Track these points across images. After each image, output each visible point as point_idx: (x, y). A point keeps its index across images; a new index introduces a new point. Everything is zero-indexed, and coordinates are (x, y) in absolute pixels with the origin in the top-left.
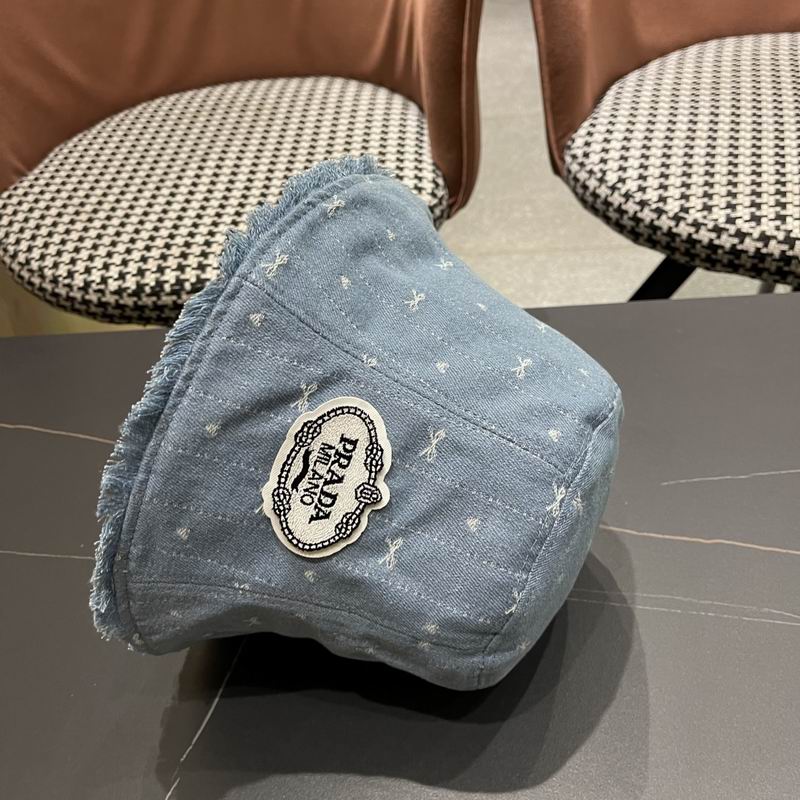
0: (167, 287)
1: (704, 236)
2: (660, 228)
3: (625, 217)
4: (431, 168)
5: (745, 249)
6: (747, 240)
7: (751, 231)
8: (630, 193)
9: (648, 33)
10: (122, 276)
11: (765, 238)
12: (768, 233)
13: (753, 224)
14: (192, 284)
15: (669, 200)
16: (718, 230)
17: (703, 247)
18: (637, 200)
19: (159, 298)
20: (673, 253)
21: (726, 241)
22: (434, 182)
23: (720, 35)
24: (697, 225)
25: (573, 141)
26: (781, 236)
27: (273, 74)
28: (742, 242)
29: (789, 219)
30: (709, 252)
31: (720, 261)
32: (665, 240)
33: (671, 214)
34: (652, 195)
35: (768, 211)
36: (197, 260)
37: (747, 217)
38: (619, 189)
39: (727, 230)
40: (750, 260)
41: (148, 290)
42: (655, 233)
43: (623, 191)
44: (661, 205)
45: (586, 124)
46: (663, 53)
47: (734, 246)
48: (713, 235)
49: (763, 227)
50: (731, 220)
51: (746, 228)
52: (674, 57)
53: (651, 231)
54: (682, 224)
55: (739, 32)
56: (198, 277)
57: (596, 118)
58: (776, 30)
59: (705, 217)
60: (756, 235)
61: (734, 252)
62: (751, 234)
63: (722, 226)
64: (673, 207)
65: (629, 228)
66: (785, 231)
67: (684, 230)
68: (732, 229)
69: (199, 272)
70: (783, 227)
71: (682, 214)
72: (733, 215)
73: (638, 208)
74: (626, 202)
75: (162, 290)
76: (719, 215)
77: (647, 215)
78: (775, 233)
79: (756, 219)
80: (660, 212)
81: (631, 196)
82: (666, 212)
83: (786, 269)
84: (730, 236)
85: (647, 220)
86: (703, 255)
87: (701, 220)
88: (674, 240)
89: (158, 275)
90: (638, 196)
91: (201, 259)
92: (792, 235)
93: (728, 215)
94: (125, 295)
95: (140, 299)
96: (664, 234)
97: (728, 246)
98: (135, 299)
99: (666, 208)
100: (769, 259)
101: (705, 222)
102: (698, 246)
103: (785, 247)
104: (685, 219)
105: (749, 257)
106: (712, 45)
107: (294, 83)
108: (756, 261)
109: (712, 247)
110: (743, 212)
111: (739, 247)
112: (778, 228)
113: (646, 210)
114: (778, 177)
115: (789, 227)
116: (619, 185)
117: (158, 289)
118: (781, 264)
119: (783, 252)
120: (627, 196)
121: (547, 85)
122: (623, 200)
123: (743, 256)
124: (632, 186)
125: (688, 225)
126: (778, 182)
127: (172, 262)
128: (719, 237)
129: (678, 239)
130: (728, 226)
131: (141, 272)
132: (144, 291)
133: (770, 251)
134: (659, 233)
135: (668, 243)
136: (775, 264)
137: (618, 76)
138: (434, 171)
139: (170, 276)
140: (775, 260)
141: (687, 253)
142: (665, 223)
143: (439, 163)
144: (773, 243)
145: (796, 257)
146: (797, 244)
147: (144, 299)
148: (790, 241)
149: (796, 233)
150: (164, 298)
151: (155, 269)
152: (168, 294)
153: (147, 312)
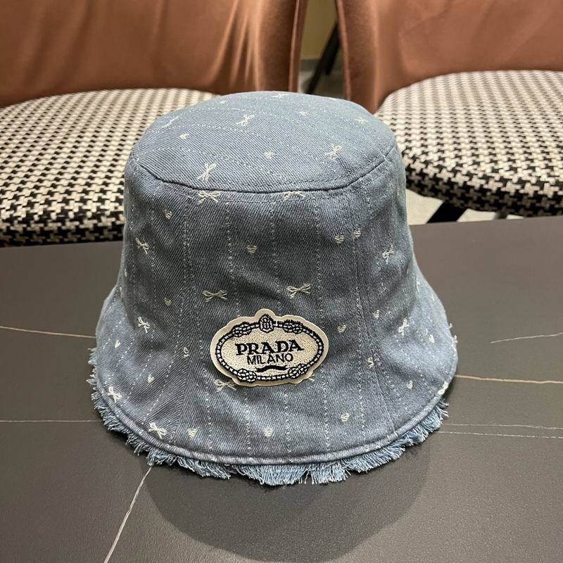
0: (53, 216)
1: (476, 182)
2: (441, 179)
3: (414, 173)
5: (507, 190)
6: (509, 184)
7: (511, 177)
8: (416, 156)
10: (13, 207)
11: (522, 182)
12: (524, 179)
13: (512, 172)
14: (75, 213)
15: (447, 160)
16: (487, 178)
17: (476, 191)
18: (423, 160)
19: (46, 225)
20: (451, 199)
21: (493, 186)
23: (455, 72)
24: (470, 175)
26: (534, 180)
28: (505, 186)
29: (537, 169)
30: (480, 195)
31: (488, 202)
32: (444, 188)
33: (450, 169)
34: (433, 157)
35: (521, 164)
36: (79, 195)
37: (507, 168)
38: (408, 154)
39: (493, 177)
40: (511, 199)
41: (36, 218)
42: (437, 184)
43: (411, 155)
44: (441, 163)
46: (418, 80)
47: (499, 189)
48: (483, 182)
49: (520, 175)
51: (507, 175)
53: (434, 183)
54: (459, 175)
56: (80, 208)
58: (493, 69)
59: (475, 169)
60: (515, 180)
61: (499, 193)
62: (511, 180)
63: (489, 175)
64: (450, 163)
65: (416, 182)
66: (536, 176)
67: (460, 179)
68: (497, 177)
69: (81, 204)
70: (534, 174)
71: (458, 168)
72: (496, 167)
73: (423, 166)
74: (414, 163)
75: (49, 217)
76: (486, 168)
77: (431, 171)
78: (529, 178)
79: (515, 170)
80: (440, 168)
81: (417, 158)
82: (446, 167)
83: (538, 205)
84: (496, 181)
85: (431, 175)
86: (475, 198)
87: (473, 172)
88: (452, 188)
89: (46, 206)
90: (423, 158)
91: (83, 195)
92: (542, 179)
93: (492, 167)
94: (16, 222)
95: (29, 225)
96: (445, 184)
97: (494, 189)
98: (25, 226)
99: (445, 165)
100: (525, 197)
101: (476, 172)
102: (472, 191)
103: (537, 188)
104: (460, 171)
105: (511, 197)
107: (150, 92)
108: (515, 200)
109: (482, 190)
110: (503, 165)
111: (503, 189)
112: (530, 175)
113: (430, 167)
114: (522, 144)
115: (539, 175)
116: (407, 151)
117: (45, 217)
118: (534, 201)
119: (536, 192)
120: (414, 158)
122: (411, 161)
123: (506, 196)
124: (417, 151)
125: (463, 175)
126: (523, 147)
127: (58, 197)
128: (487, 183)
129: (456, 187)
130: (493, 175)
131: (30, 204)
132: (33, 219)
133: (526, 192)
134: (441, 183)
135: (448, 191)
136: (530, 201)
139: (56, 208)
140: (530, 198)
141: (463, 197)
142: (445, 175)
144: (528, 185)
145: (545, 196)
146: (546, 185)
147: (33, 225)
148: (540, 184)
149: (544, 178)
150: (50, 225)
151: (43, 202)
152: (54, 221)
153: (35, 237)
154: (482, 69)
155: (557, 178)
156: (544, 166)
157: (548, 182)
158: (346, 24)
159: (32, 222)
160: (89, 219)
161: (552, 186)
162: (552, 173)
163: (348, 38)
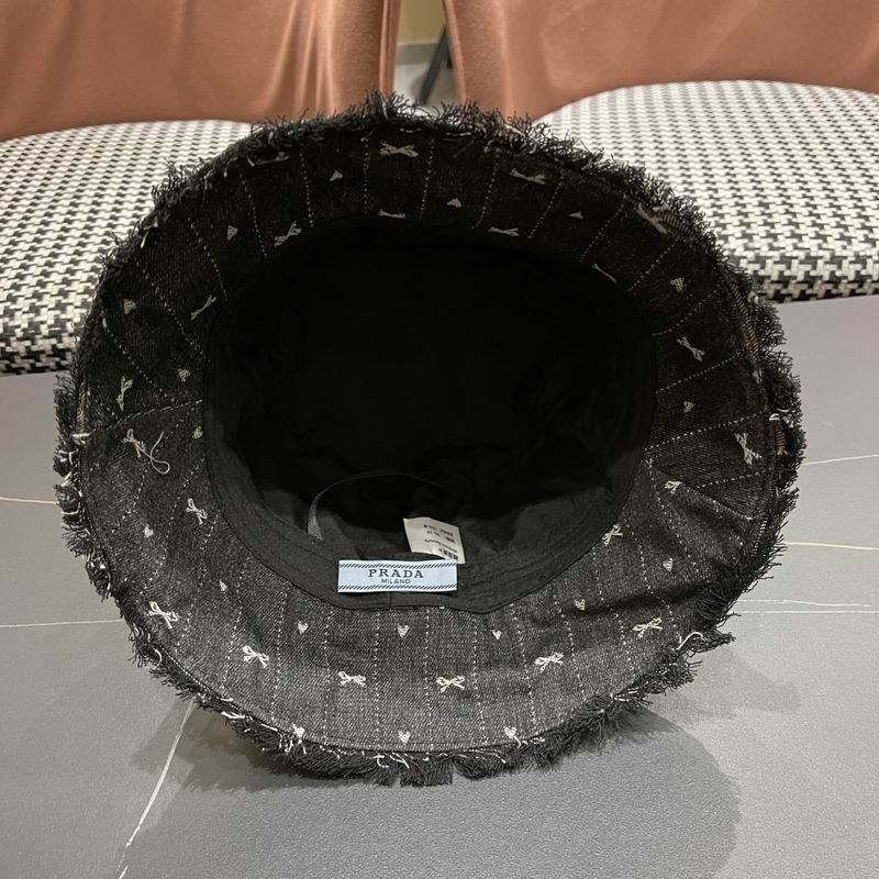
0: (44, 329)
19: (34, 343)
23: (627, 84)
27: (150, 117)
29: (730, 238)
41: (19, 333)
46: (575, 98)
75: (38, 332)
89: (32, 315)
95: (8, 344)
114: (712, 201)
115: (733, 247)
117: (32, 331)
126: (713, 206)
127: (49, 301)
131: (9, 313)
132: (14, 335)
139: (48, 317)
146: (743, 262)
147: (14, 344)
149: (740, 252)
150: (40, 342)
151: (27, 309)
152: (45, 337)
153: (18, 360)
154: (664, 80)
155: (757, 251)
156: (739, 235)
157: (745, 258)
158: (459, 28)
159: (12, 339)
161: (750, 262)
162: (751, 245)
163: (463, 49)
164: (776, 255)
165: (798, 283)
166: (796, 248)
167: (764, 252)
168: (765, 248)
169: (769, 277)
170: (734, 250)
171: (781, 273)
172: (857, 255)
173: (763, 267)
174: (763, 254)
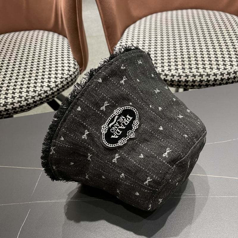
4: (73, 59)
5: (168, 79)
6: (168, 77)
7: (169, 74)
9: (135, 13)
11: (173, 76)
12: (174, 74)
13: (169, 71)
22: (74, 64)
23: (156, 12)
25: (116, 48)
26: (177, 75)
27: (20, 30)
28: (167, 77)
35: (173, 67)
39: (162, 74)
45: (119, 42)
46: (140, 18)
49: (172, 72)
50: (163, 71)
51: (167, 73)
52: (143, 19)
55: (162, 11)
57: (122, 40)
58: (172, 10)
60: (170, 75)
61: (165, 80)
63: (161, 73)
66: (178, 73)
68: (164, 73)
70: (177, 72)
72: (163, 69)
78: (175, 74)
79: (170, 70)
83: (180, 84)
92: (180, 74)
93: (162, 69)
97: (163, 78)
100: (175, 82)
105: (169, 81)
106: (154, 15)
108: (171, 82)
110: (166, 68)
112: (176, 72)
114: (175, 57)
115: (179, 72)
118: (178, 83)
119: (178, 79)
121: (106, 31)
130: (162, 73)
133: (175, 80)
137: (128, 26)
138: (74, 60)
140: (176, 82)
143: (75, 58)
144: (175, 77)
145: (182, 81)
146: (182, 77)
148: (180, 76)
149: (181, 74)
156: (181, 68)
160: (2, 107)
161: (184, 77)
162: (184, 71)
163: (103, 12)
164: (191, 74)
165: (198, 82)
166: (197, 72)
167: (188, 73)
168: (188, 72)
169: (190, 81)
170: (180, 73)
171: (193, 79)
172: (214, 73)
173: (188, 78)
174: (188, 74)
